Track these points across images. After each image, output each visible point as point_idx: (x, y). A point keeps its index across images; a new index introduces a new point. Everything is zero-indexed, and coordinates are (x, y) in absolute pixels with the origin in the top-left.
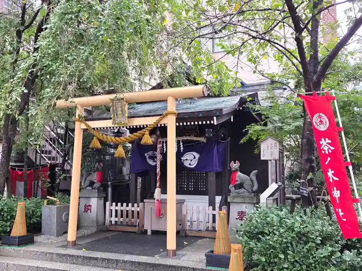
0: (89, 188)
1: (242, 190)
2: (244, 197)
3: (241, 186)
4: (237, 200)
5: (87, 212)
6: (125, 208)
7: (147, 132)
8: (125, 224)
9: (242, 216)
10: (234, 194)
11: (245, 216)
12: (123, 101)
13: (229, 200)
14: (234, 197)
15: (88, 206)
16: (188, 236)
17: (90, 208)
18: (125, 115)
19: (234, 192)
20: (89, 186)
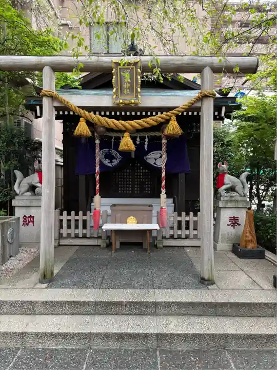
0: (28, 193)
1: (234, 194)
2: (237, 201)
4: (229, 205)
5: (28, 224)
6: (81, 217)
7: (174, 118)
8: (81, 235)
9: (234, 221)
10: (226, 199)
11: (237, 222)
12: (134, 67)
13: (221, 205)
14: (227, 202)
15: (29, 217)
16: (164, 246)
17: (32, 220)
18: (137, 90)
19: (225, 196)
20: (28, 191)
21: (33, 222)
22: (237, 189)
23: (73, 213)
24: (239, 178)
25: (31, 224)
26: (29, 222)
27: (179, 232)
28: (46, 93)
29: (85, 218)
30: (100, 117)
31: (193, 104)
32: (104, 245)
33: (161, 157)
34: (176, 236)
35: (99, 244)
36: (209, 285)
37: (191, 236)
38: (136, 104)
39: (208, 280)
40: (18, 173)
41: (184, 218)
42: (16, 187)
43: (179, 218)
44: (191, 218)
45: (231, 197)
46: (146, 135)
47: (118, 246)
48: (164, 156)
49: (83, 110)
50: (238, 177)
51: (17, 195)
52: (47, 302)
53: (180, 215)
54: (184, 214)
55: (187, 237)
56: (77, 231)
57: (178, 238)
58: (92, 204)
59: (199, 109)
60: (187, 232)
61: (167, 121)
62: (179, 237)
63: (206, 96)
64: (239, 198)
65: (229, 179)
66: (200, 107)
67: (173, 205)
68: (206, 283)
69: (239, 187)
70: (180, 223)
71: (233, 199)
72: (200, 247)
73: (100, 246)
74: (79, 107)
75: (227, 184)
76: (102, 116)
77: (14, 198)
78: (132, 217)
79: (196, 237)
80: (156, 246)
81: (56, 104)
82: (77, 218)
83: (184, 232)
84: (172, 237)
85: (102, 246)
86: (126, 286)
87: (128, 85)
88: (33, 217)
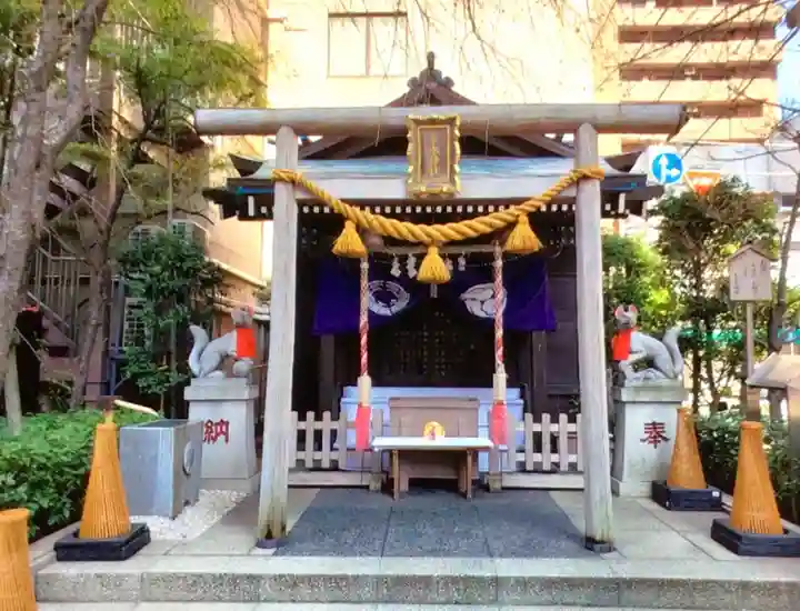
0: (218, 373)
1: (652, 373)
2: (658, 388)
3: (649, 363)
5: (214, 439)
6: (326, 424)
7: (524, 219)
8: (326, 464)
9: (656, 433)
10: (635, 383)
11: (664, 435)
12: (448, 127)
13: (625, 397)
14: (637, 389)
15: (217, 424)
16: (504, 488)
17: (224, 429)
18: (452, 167)
19: (632, 378)
20: (217, 369)
21: (226, 434)
22: (659, 362)
23: (310, 415)
24: (661, 340)
25: (221, 438)
26: (217, 435)
27: (538, 457)
28: (283, 175)
29: (335, 425)
30: (382, 218)
31: (559, 192)
32: (375, 485)
33: (493, 297)
34: (529, 467)
35: (364, 483)
36: (602, 551)
37: (564, 467)
38: (452, 194)
39: (602, 542)
40: (197, 331)
41: (547, 427)
42: (192, 361)
43: (537, 428)
44: (563, 426)
45: (646, 379)
46: (464, 250)
47: (404, 486)
48: (501, 294)
49: (351, 205)
50: (660, 337)
51: (194, 377)
52: (281, 576)
53: (537, 420)
54: (546, 417)
55: (555, 469)
56: (318, 456)
57: (535, 471)
58: (343, 400)
59: (572, 201)
60: (555, 458)
61: (511, 225)
62: (538, 470)
63: (585, 178)
64: (665, 382)
65: (640, 342)
66: (575, 198)
67: (522, 401)
68: (597, 547)
69: (663, 358)
70: (538, 437)
71: (650, 383)
72: (582, 490)
73: (367, 487)
74: (343, 201)
75: (636, 352)
76: (387, 216)
77: (188, 383)
78: (435, 424)
79: (573, 468)
80: (487, 488)
81: (301, 196)
82: (318, 425)
83: (546, 458)
84: (522, 469)
85: (372, 488)
86: (434, 553)
87: (437, 159)
88: (227, 424)
